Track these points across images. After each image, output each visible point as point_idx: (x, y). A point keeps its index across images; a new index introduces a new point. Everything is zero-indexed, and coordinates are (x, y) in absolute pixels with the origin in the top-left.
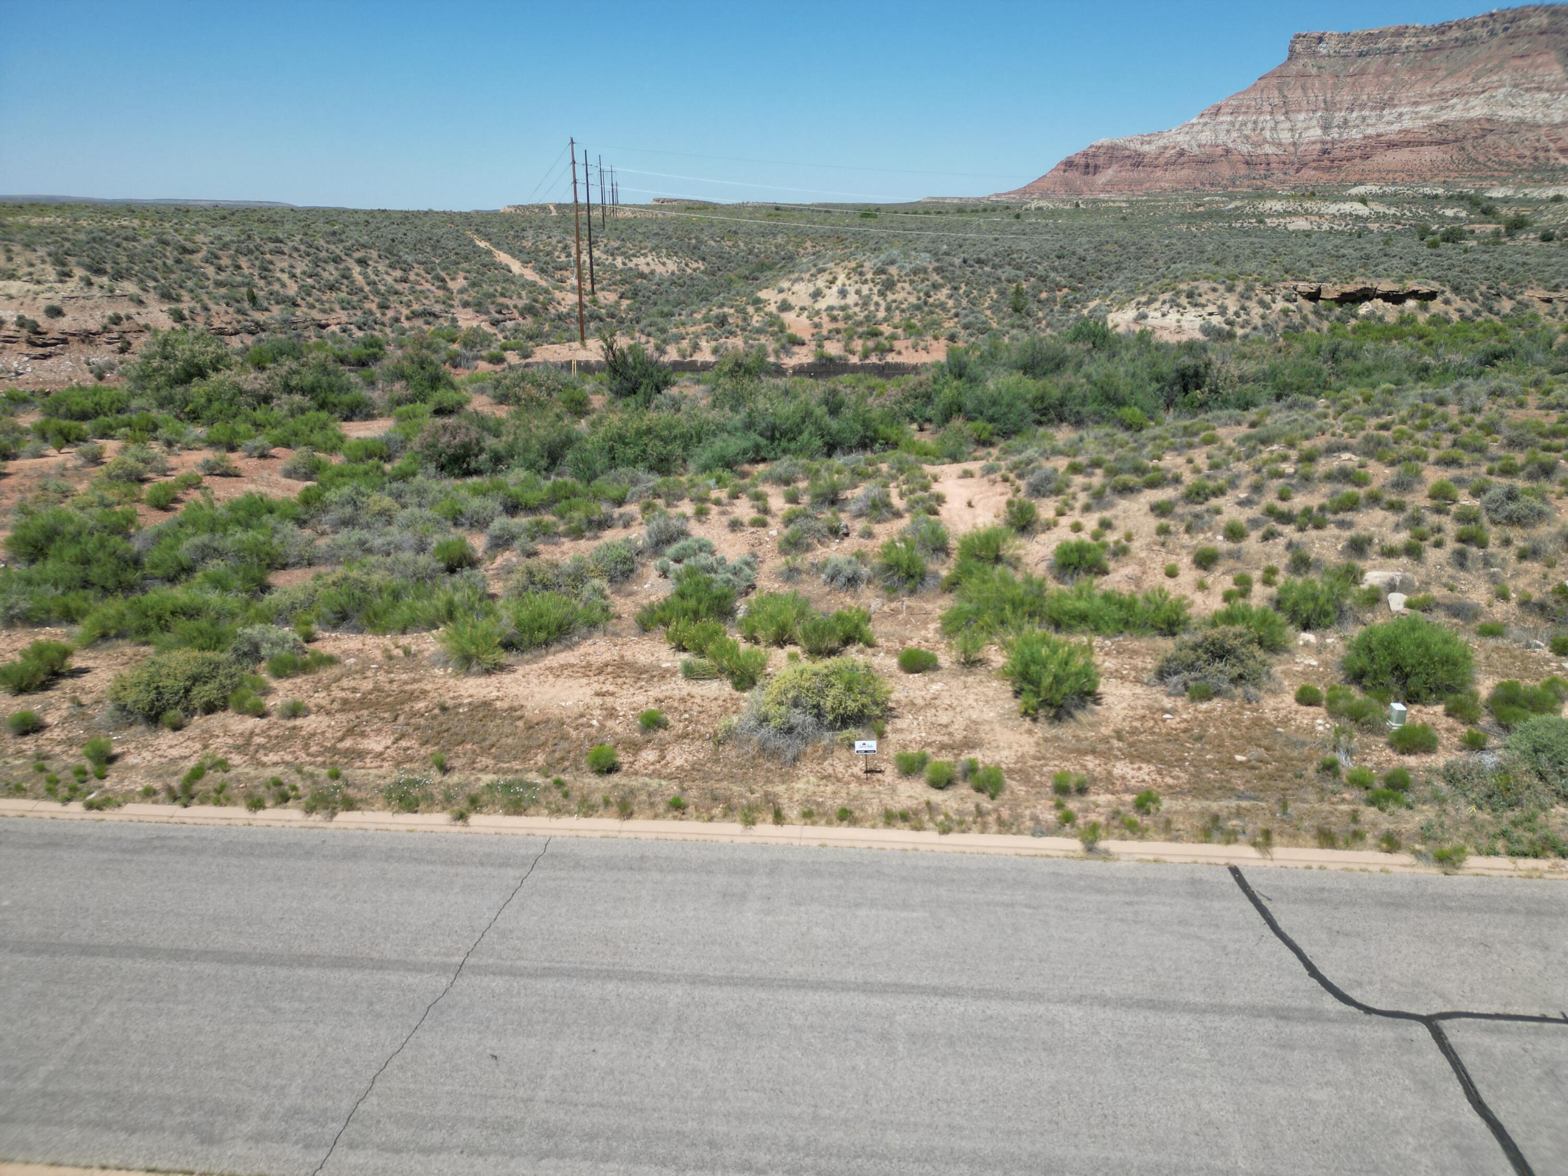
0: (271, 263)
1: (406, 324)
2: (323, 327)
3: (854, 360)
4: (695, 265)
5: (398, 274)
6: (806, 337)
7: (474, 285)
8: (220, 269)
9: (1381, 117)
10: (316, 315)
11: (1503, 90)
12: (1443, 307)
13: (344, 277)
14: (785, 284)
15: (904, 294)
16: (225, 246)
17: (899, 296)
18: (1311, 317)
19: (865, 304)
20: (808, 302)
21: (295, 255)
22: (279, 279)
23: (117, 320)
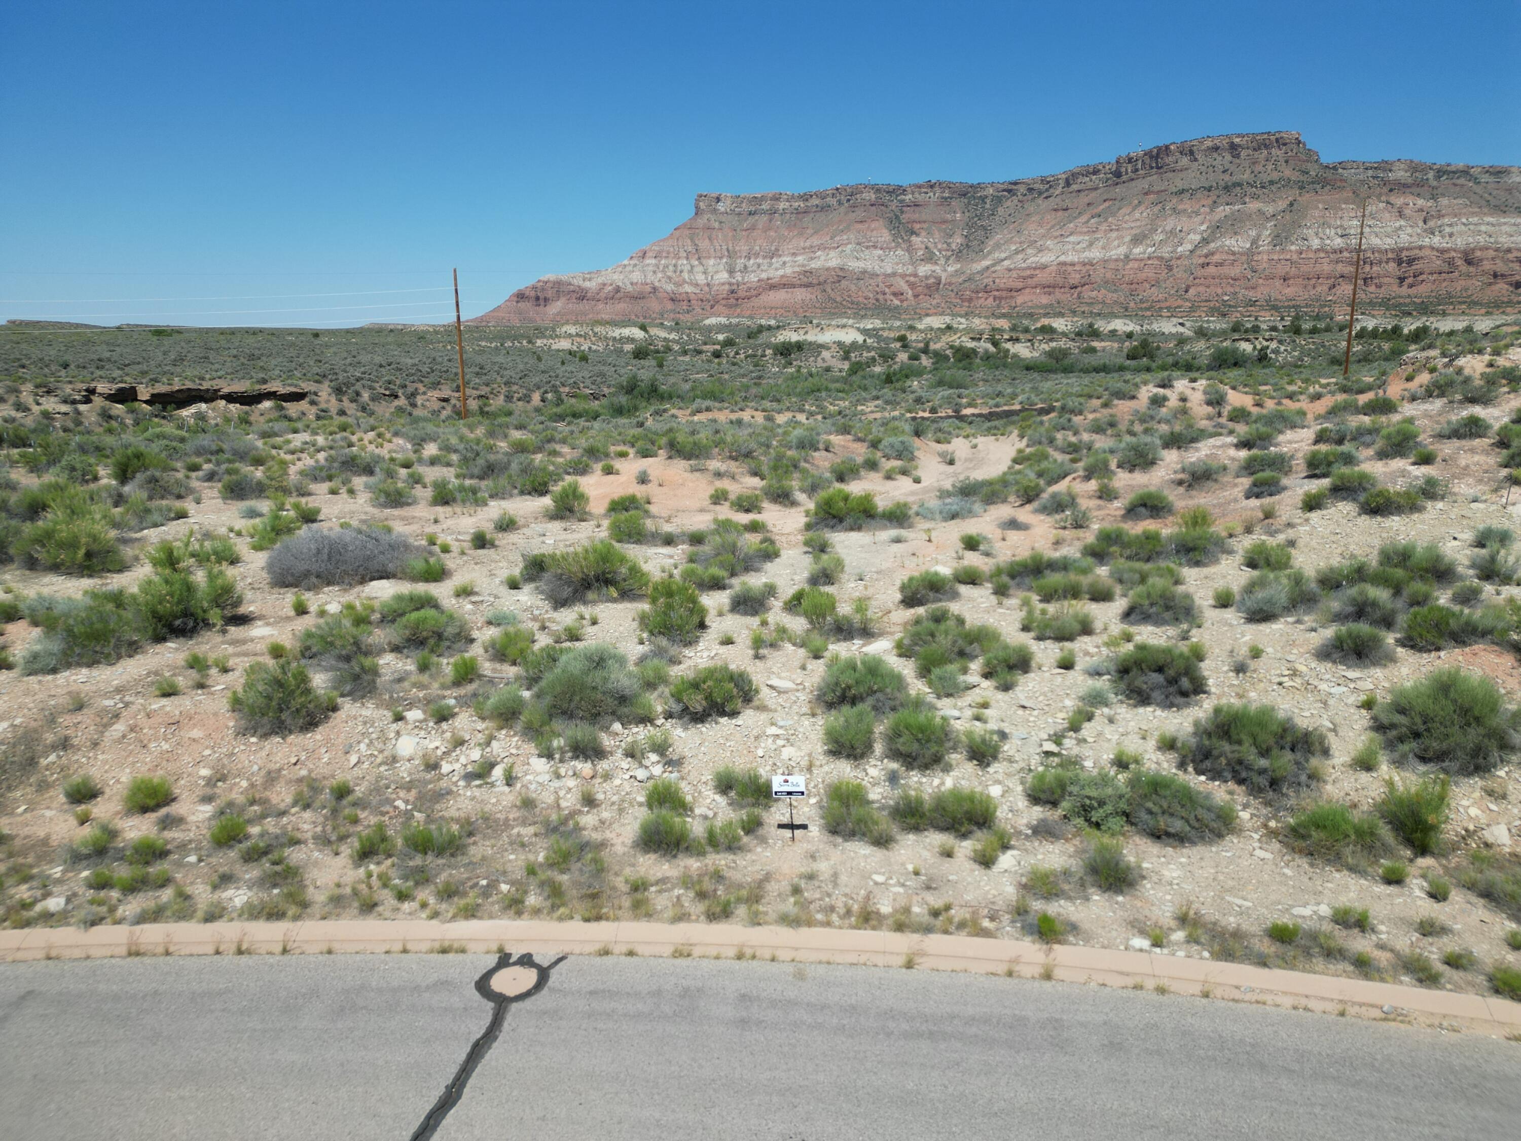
11: (850, 246)
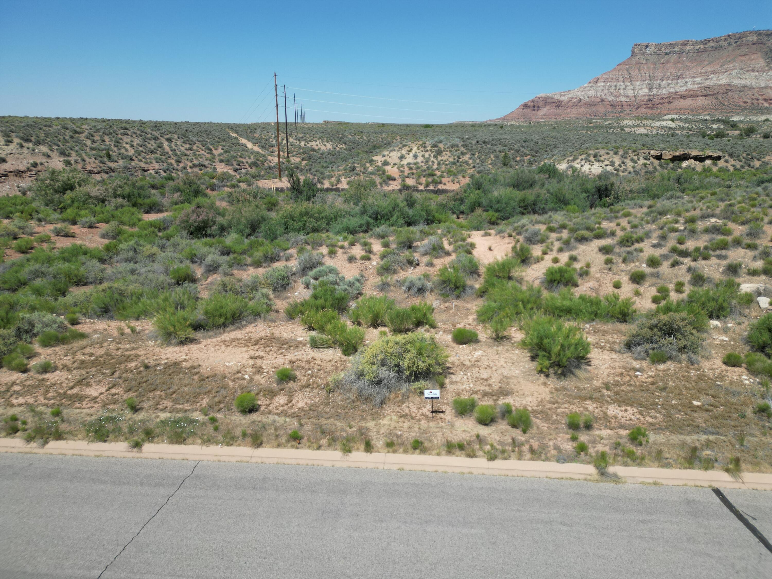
0: (121, 139)
1: (190, 170)
2: (146, 171)
3: (421, 187)
4: (341, 146)
5: (188, 146)
6: (396, 176)
7: (226, 152)
8: (93, 142)
9: (677, 83)
10: (142, 165)
11: (736, 71)
12: (725, 164)
13: (159, 147)
14: (386, 153)
15: (447, 157)
16: (98, 131)
17: (444, 158)
18: (658, 168)
19: (427, 162)
20: (397, 161)
21: (134, 136)
22: (124, 147)
23: (35, 165)
